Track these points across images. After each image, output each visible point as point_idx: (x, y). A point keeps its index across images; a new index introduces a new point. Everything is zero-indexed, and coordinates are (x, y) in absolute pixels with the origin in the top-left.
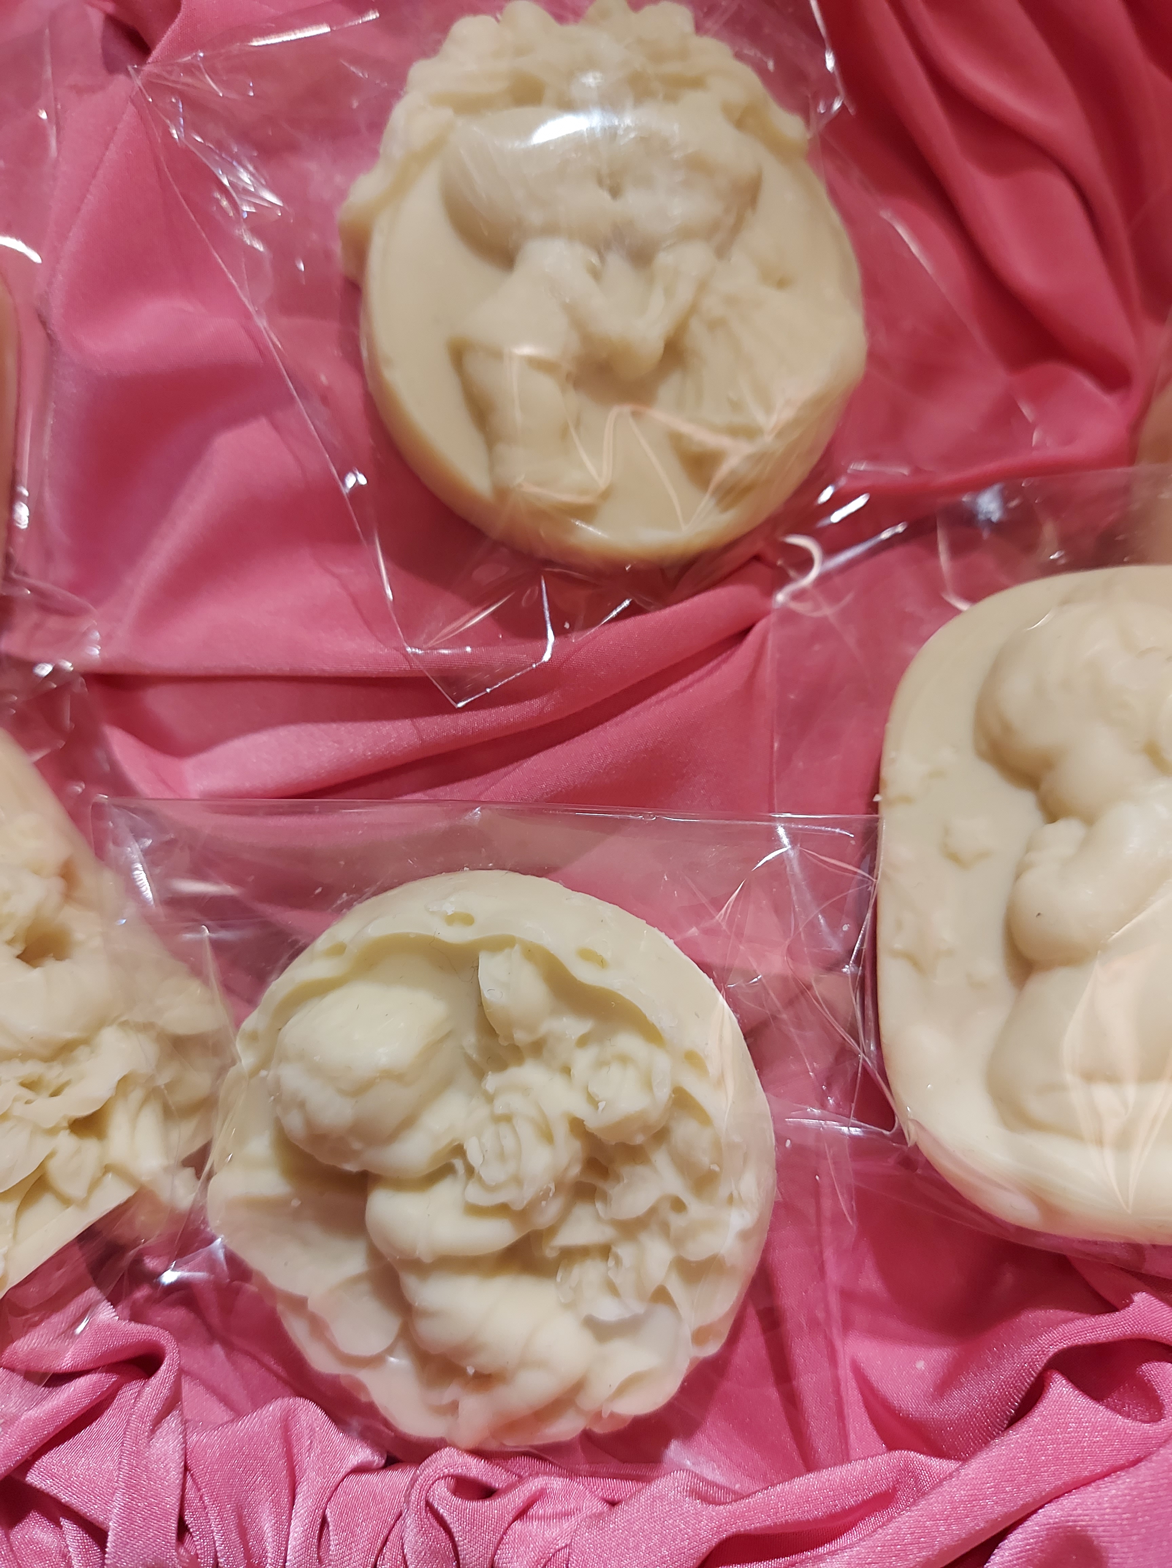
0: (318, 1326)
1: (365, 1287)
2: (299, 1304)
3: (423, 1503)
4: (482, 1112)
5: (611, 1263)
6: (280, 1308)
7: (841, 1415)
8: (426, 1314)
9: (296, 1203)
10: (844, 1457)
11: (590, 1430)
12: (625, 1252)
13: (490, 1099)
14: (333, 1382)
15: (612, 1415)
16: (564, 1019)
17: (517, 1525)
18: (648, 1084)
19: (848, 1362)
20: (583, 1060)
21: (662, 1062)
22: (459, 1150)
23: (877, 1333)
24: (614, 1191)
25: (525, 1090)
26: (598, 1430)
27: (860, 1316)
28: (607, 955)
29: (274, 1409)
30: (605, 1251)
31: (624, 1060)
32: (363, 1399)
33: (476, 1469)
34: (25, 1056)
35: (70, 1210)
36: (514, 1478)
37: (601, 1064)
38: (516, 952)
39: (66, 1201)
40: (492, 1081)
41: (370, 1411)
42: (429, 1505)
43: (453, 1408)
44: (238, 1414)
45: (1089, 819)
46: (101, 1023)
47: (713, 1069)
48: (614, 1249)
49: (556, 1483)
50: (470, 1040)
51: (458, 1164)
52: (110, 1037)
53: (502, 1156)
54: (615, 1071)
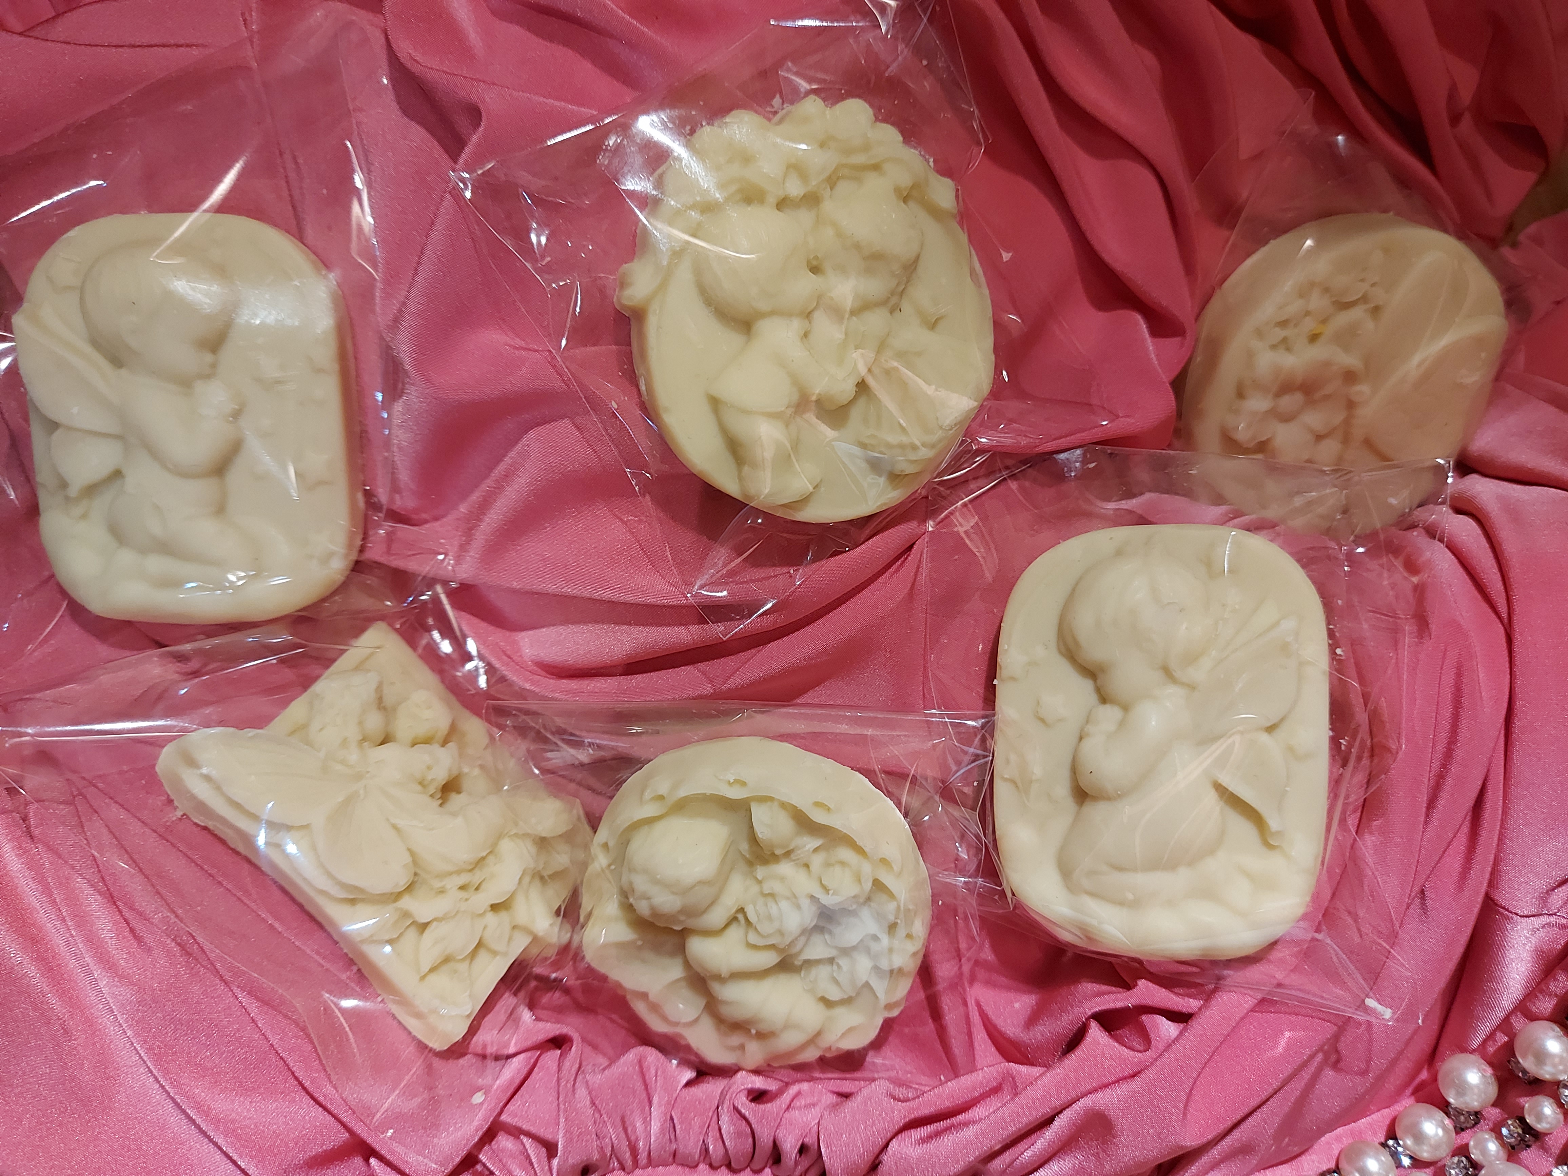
0: (655, 1008)
1: (683, 984)
2: (644, 996)
3: (732, 1107)
4: (755, 889)
5: (835, 967)
6: (628, 997)
7: (970, 1034)
8: (726, 1003)
9: (640, 943)
10: (972, 1068)
11: (824, 1056)
12: (843, 962)
13: (760, 882)
14: (665, 1036)
15: (838, 1048)
16: (805, 839)
17: (787, 1115)
18: (858, 879)
19: (973, 1002)
20: (817, 861)
21: (867, 868)
22: (742, 910)
23: (988, 983)
24: (837, 930)
25: (782, 879)
26: (828, 1055)
27: (981, 974)
28: (832, 806)
29: (631, 1056)
30: (831, 961)
31: (843, 863)
32: (683, 1042)
33: (759, 1083)
34: (459, 872)
35: (498, 957)
36: (782, 1084)
37: (828, 865)
38: (776, 803)
39: (495, 953)
40: (761, 872)
41: (688, 1048)
42: (736, 1109)
43: (742, 1047)
44: (612, 1061)
45: (1126, 708)
46: (500, 837)
47: (896, 867)
48: (836, 960)
49: (805, 1086)
50: (744, 847)
51: (740, 917)
52: (506, 845)
53: (770, 918)
54: (838, 869)
